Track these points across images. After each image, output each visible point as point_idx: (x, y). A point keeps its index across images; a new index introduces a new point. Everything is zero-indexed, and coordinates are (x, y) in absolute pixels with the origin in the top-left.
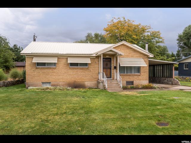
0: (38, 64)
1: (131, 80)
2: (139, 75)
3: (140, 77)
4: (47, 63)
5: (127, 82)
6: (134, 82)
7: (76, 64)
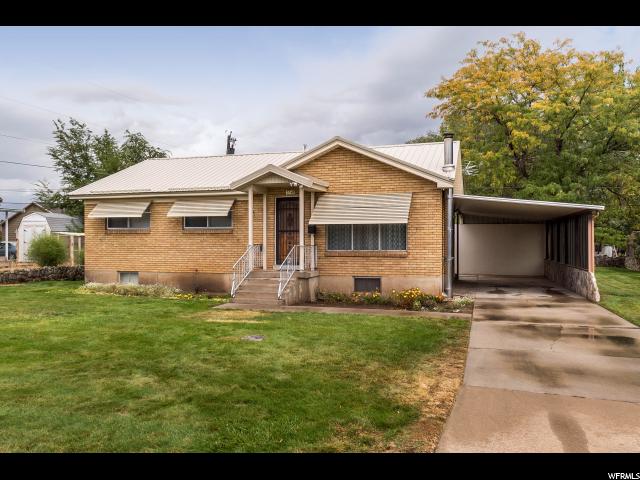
0: (112, 222)
1: (373, 274)
2: (403, 257)
3: (405, 264)
4: (131, 219)
5: (358, 280)
6: (384, 281)
7: (200, 221)
